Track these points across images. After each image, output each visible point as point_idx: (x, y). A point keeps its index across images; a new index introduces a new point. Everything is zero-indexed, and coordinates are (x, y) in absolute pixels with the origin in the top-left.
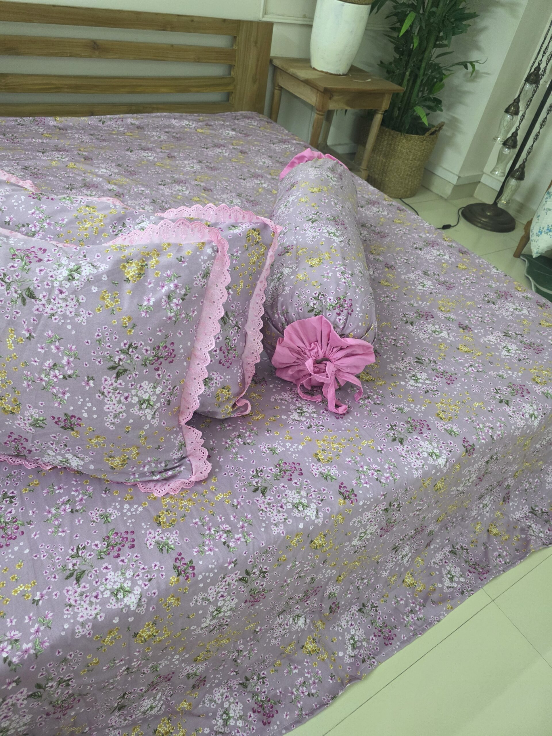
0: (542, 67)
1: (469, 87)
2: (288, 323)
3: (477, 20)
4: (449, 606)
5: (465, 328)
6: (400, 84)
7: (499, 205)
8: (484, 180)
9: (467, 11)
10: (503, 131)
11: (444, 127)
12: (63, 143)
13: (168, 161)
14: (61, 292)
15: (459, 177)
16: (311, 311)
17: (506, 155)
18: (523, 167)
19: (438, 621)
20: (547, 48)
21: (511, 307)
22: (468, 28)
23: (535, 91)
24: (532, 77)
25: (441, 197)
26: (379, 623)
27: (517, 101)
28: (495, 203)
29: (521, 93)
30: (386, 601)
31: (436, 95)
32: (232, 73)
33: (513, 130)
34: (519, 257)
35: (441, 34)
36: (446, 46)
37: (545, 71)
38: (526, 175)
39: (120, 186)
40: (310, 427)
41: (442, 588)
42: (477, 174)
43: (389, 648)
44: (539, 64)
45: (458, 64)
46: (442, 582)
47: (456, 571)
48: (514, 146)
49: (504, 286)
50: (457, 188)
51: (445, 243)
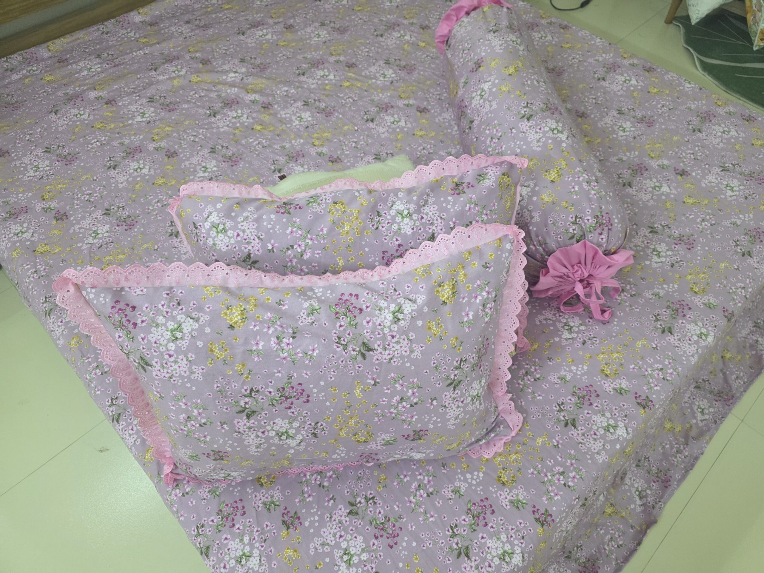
2: (550, 253)
4: (708, 438)
5: (683, 173)
13: (289, 36)
14: (393, 337)
16: (572, 237)
19: (702, 454)
21: (718, 129)
26: (654, 470)
30: (654, 450)
34: (671, 22)
39: (260, 92)
40: (584, 343)
41: (696, 424)
43: (669, 490)
46: (695, 418)
47: (704, 404)
49: (702, 105)
51: (626, 62)
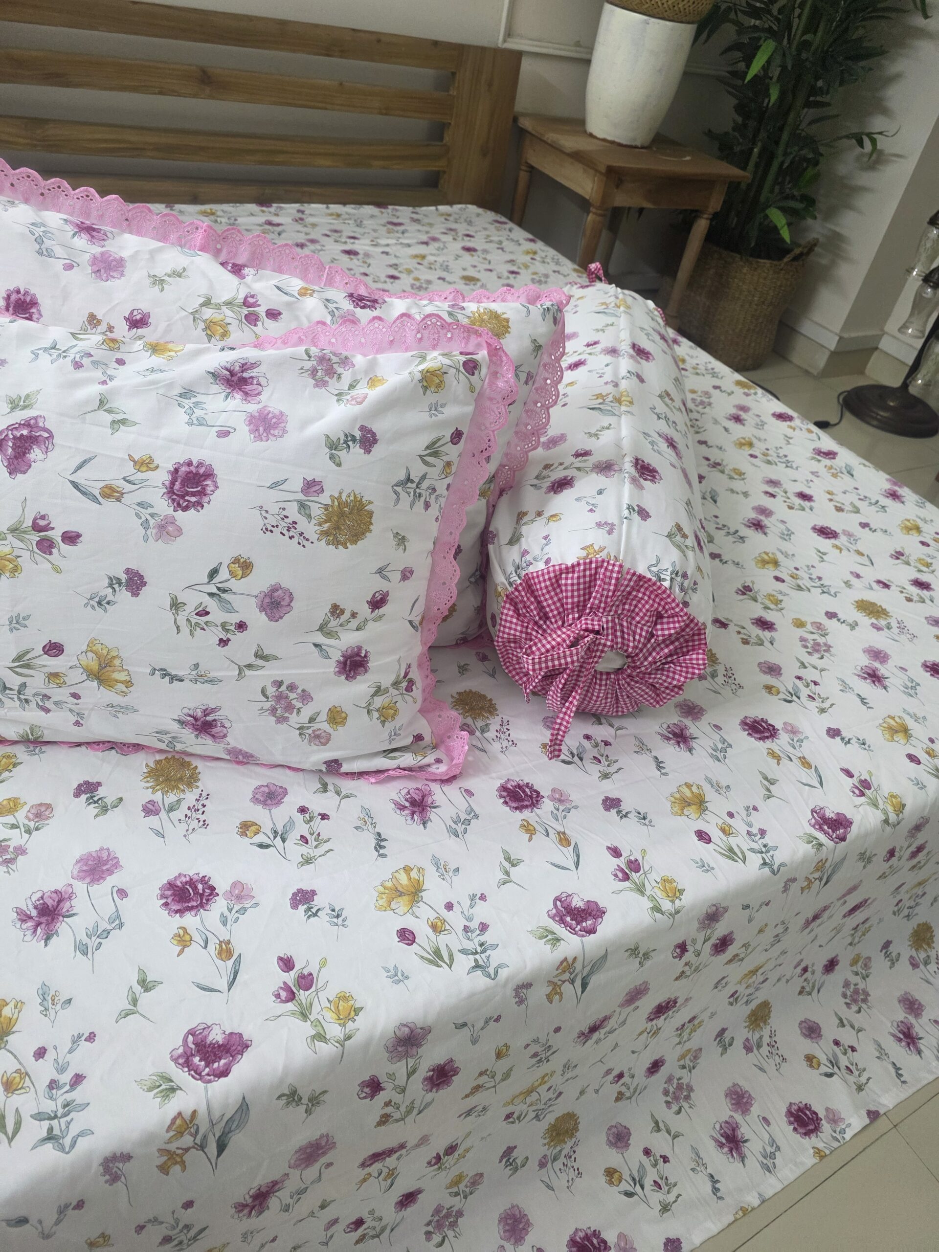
1: (864, 179)
3: (884, 59)
6: (744, 169)
8: (885, 344)
9: (866, 44)
10: (924, 256)
11: (817, 249)
15: (841, 338)
22: (868, 75)
25: (807, 373)
28: (905, 385)
31: (807, 190)
35: (820, 83)
36: (828, 104)
42: (873, 333)
45: (847, 137)
50: (836, 357)
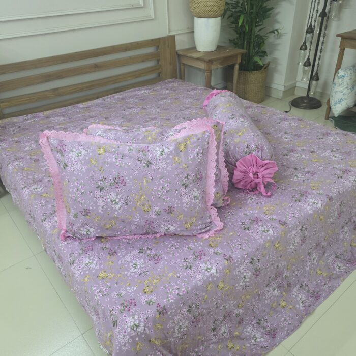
0: (313, 24)
1: (278, 41)
2: (237, 161)
3: (274, 10)
5: (312, 152)
6: (243, 48)
7: (310, 96)
8: (298, 85)
9: (268, 7)
10: (301, 59)
11: (271, 64)
12: (92, 114)
14: (160, 160)
15: (285, 86)
16: (246, 153)
17: (307, 70)
18: (317, 74)
20: (312, 15)
21: (331, 139)
22: (271, 15)
23: (313, 37)
24: (309, 30)
25: (278, 99)
26: (311, 291)
27: (305, 43)
28: (308, 95)
29: (305, 39)
30: (311, 282)
31: (263, 49)
32: (160, 63)
33: (307, 57)
34: (328, 119)
35: (258, 20)
36: (261, 25)
37: (315, 26)
38: (320, 77)
41: (336, 273)
42: (293, 82)
43: (319, 300)
44: (311, 23)
45: (270, 32)
46: (335, 270)
47: (341, 265)
48: (310, 65)
49: (325, 131)
50: (285, 92)
51: (290, 118)
